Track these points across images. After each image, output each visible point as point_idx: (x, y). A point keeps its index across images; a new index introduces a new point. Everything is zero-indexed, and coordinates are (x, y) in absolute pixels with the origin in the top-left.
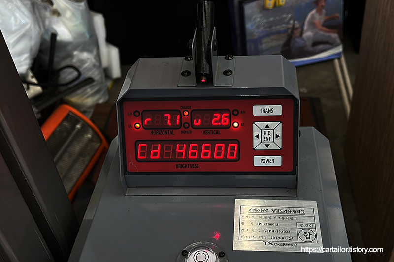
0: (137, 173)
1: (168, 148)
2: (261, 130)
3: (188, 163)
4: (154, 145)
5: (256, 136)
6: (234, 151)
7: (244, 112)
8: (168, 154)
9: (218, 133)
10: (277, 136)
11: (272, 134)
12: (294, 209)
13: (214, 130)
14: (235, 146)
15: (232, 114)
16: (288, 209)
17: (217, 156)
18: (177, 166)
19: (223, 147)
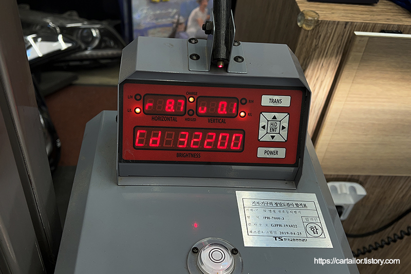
0: (133, 162)
1: (170, 136)
2: (268, 121)
3: (189, 152)
4: (155, 132)
5: (262, 127)
6: (238, 142)
7: (253, 101)
8: (168, 142)
9: (223, 122)
10: (283, 128)
11: (278, 126)
12: (296, 202)
13: (219, 118)
14: (240, 137)
15: (240, 103)
16: (290, 202)
17: (220, 145)
18: (178, 155)
19: (227, 137)
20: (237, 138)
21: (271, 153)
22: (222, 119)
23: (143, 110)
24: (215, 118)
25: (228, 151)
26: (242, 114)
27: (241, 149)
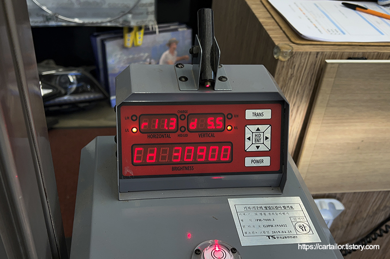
0: (132, 177)
1: (165, 152)
2: (253, 133)
3: (183, 165)
4: (151, 149)
5: (248, 139)
6: (227, 153)
7: (238, 116)
8: (163, 158)
9: (213, 136)
10: (267, 138)
11: (262, 137)
12: (284, 205)
13: (209, 133)
14: (228, 149)
15: (226, 118)
16: (278, 206)
17: (211, 158)
18: (173, 169)
19: (217, 150)
21: (257, 162)
22: (211, 133)
23: (139, 129)
24: (205, 133)
25: (219, 162)
26: (229, 128)
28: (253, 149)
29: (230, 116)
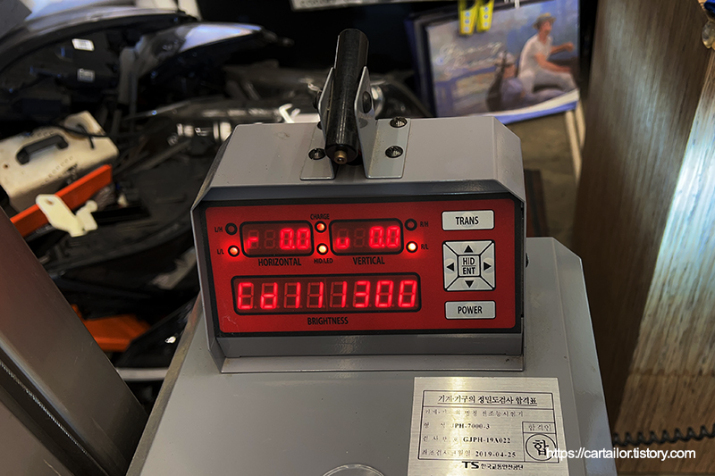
0: (238, 335)
2: (458, 256)
3: (330, 315)
4: (267, 285)
5: (448, 267)
6: (410, 294)
7: (427, 224)
9: (380, 261)
10: (486, 266)
11: (477, 263)
12: (518, 395)
13: (372, 256)
14: (411, 286)
15: (404, 228)
16: (507, 396)
17: (381, 302)
18: (310, 321)
19: (391, 287)
20: (408, 288)
21: (470, 310)
22: (377, 256)
23: (241, 249)
24: (365, 256)
25: (395, 310)
26: (412, 247)
27: (417, 306)
28: (461, 285)
29: (411, 225)
